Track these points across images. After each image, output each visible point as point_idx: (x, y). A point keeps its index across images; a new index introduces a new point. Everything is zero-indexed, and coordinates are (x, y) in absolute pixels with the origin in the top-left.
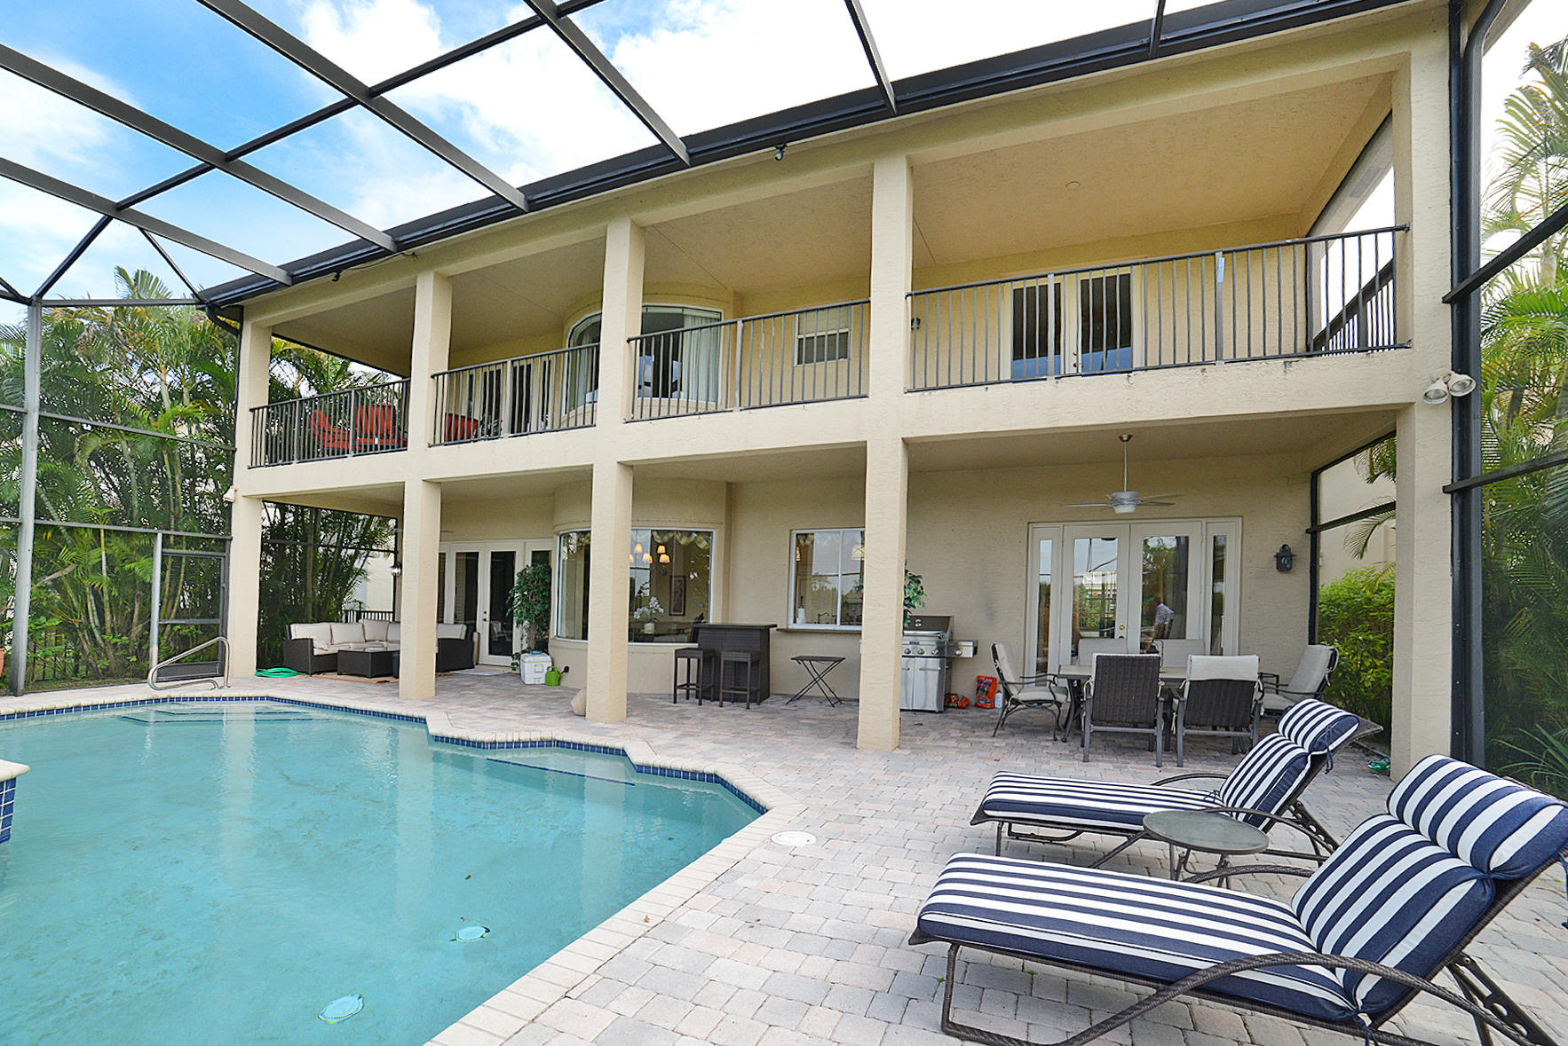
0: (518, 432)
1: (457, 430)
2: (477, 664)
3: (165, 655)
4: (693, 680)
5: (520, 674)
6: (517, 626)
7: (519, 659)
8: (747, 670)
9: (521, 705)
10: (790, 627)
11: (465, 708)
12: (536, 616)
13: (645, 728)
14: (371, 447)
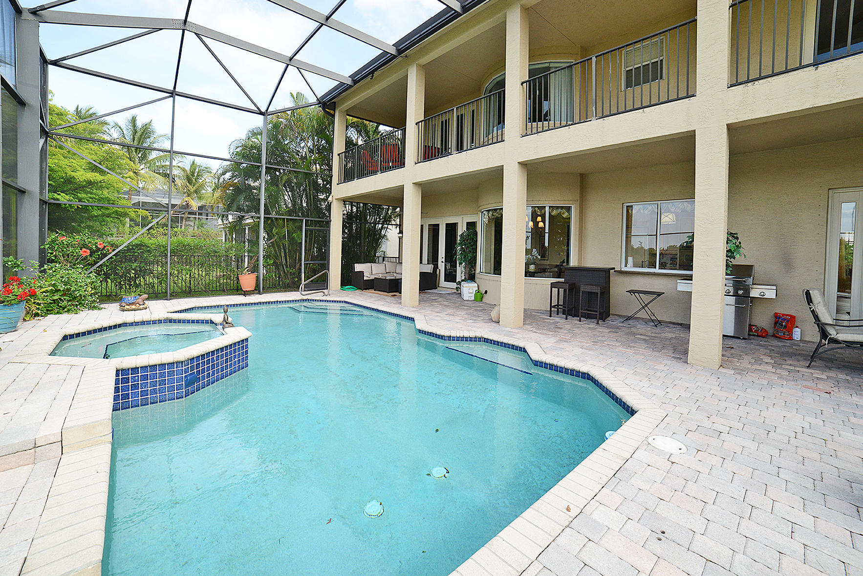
0: (461, 150)
1: (429, 154)
2: (438, 287)
3: (307, 278)
4: (561, 303)
5: (461, 293)
6: (459, 266)
7: (460, 285)
8: (598, 297)
9: (463, 313)
10: (622, 270)
11: (434, 314)
12: (469, 260)
13: (536, 334)
14: (388, 167)
